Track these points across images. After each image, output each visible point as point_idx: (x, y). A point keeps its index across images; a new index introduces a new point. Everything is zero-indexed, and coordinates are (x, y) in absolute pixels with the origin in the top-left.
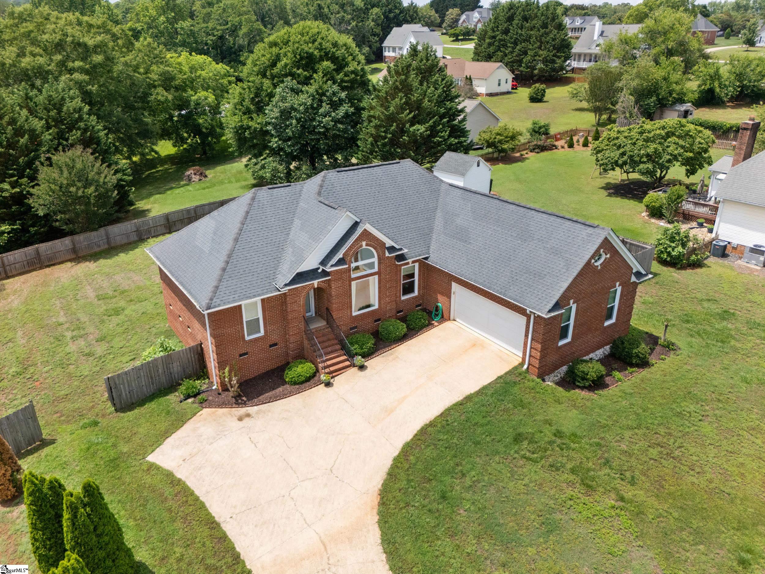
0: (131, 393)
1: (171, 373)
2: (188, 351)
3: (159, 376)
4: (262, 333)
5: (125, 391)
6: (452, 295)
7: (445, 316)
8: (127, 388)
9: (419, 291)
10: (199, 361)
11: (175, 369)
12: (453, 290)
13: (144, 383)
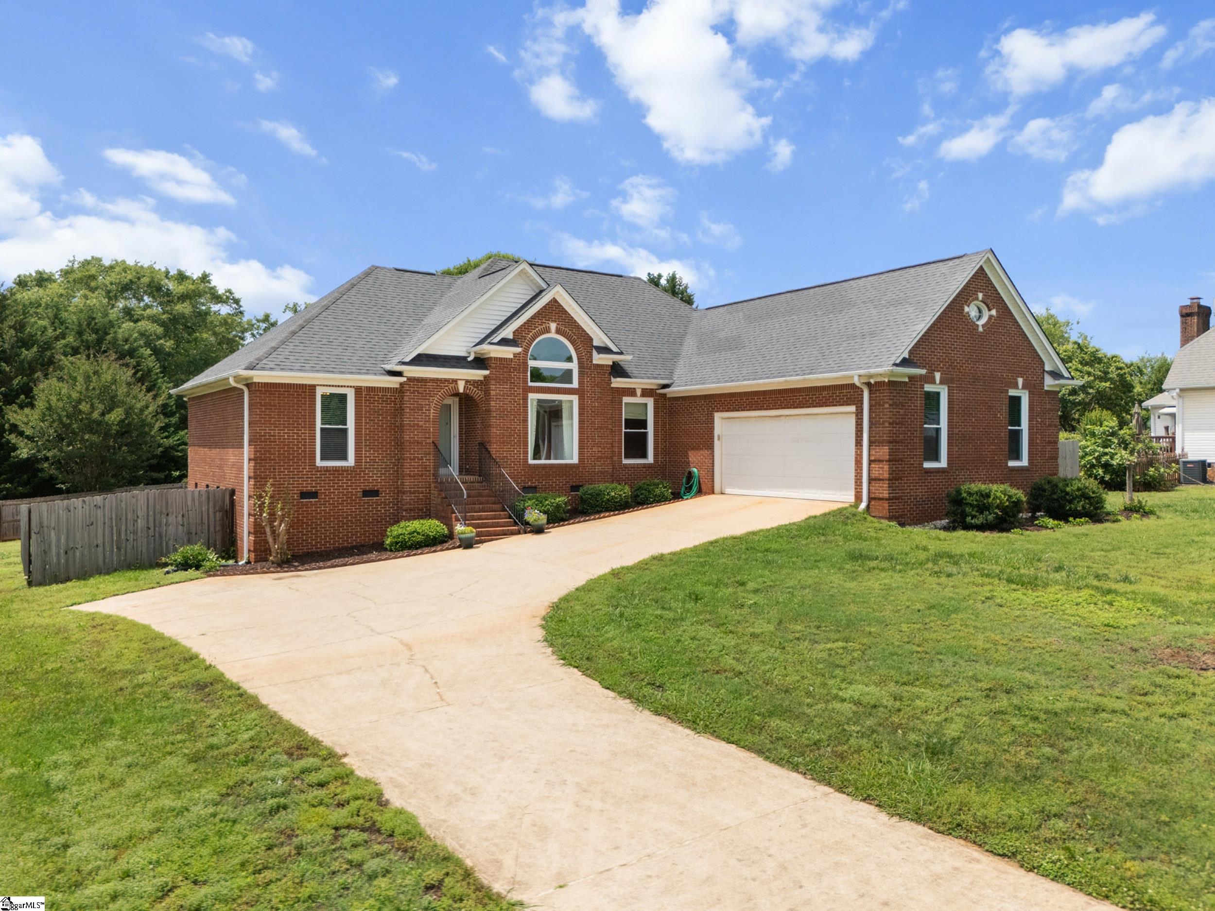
0: (70, 553)
1: (161, 536)
2: (204, 498)
3: (135, 533)
4: (351, 461)
5: (58, 546)
6: (717, 443)
7: (704, 488)
8: (63, 540)
9: (656, 456)
10: (223, 526)
11: (172, 529)
12: (717, 432)
13: (100, 542)
